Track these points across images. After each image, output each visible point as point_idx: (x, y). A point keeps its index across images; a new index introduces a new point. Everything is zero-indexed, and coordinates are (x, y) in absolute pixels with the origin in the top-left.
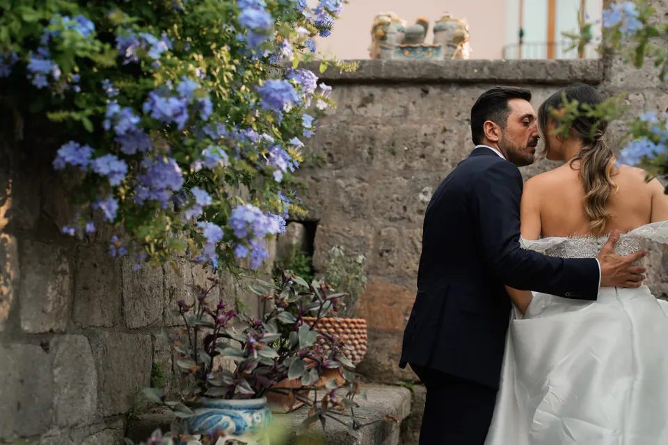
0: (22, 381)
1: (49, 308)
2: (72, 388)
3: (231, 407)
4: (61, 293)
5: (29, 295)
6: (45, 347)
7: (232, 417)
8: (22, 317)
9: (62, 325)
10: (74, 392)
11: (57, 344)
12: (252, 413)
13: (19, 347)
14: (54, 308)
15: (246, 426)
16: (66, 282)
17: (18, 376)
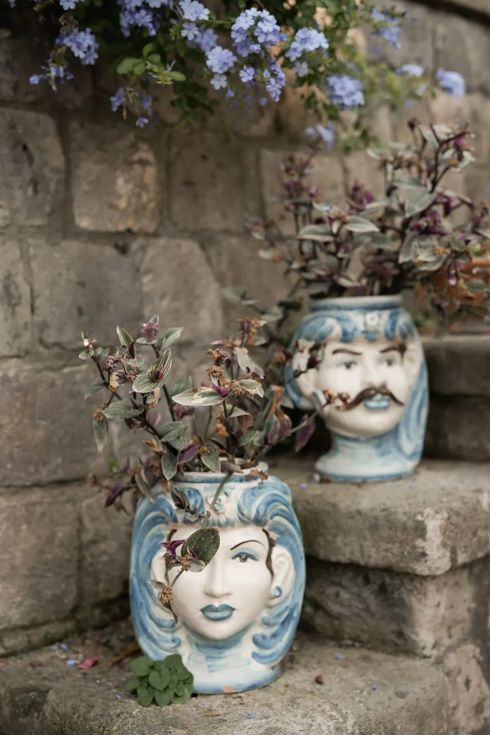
0: (82, 284)
1: (123, 204)
2: (174, 299)
3: (339, 308)
4: (142, 186)
5: (85, 187)
6: (123, 250)
7: (339, 319)
8: (76, 212)
9: (149, 225)
10: (179, 305)
11: (144, 249)
12: (365, 314)
13: (73, 247)
14: (129, 204)
15: (356, 329)
16: (150, 174)
17: (74, 278)
